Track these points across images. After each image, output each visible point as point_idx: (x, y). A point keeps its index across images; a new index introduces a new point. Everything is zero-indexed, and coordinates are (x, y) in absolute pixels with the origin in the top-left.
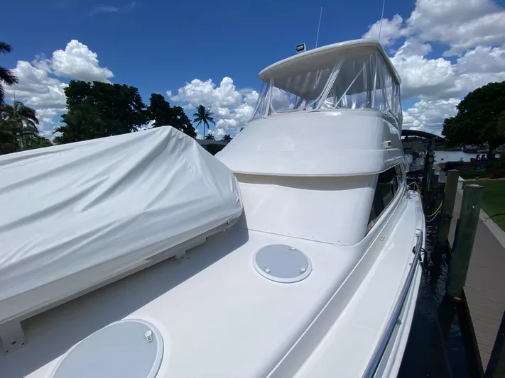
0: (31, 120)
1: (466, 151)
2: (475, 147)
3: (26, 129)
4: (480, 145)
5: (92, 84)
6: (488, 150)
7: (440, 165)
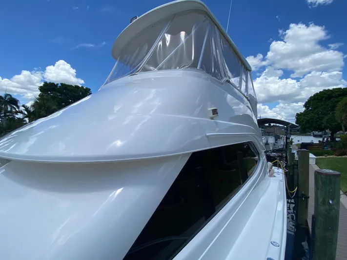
0: (15, 106)
1: (315, 136)
2: (320, 133)
3: (8, 112)
4: (324, 132)
5: (60, 85)
6: (330, 135)
7: (297, 145)
